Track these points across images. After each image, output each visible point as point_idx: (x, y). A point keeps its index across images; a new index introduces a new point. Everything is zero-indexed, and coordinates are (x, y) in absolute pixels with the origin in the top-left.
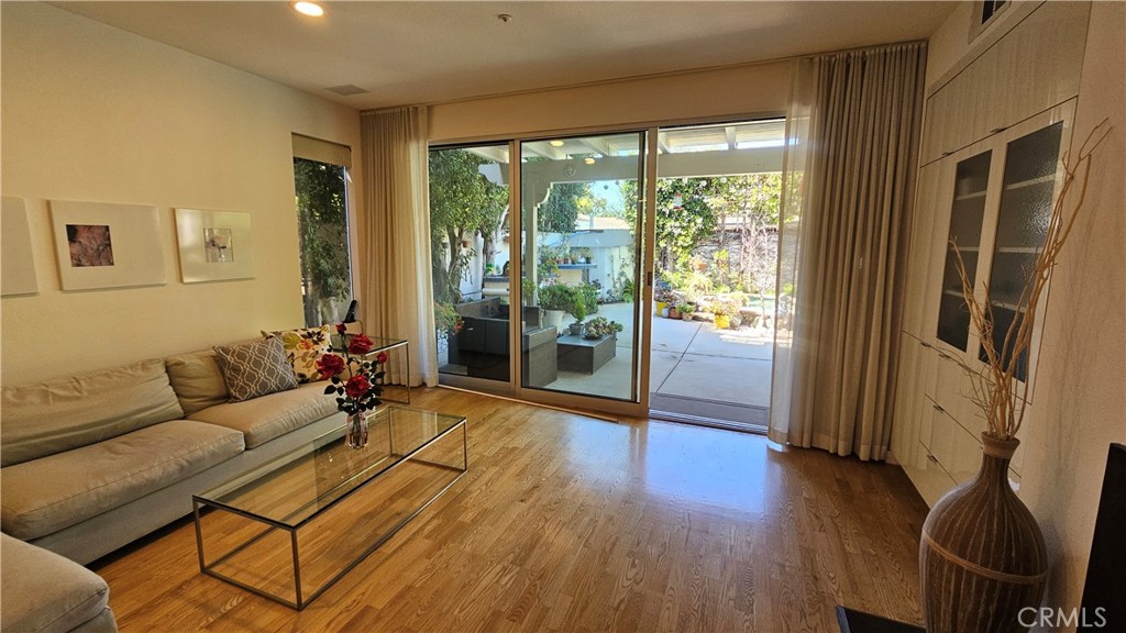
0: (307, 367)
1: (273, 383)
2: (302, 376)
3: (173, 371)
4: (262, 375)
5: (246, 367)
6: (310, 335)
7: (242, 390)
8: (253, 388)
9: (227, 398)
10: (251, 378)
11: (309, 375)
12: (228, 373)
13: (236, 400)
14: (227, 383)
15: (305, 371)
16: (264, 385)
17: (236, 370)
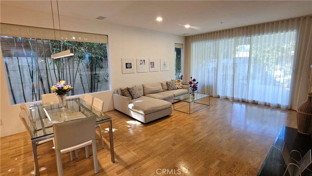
0: (178, 86)
1: (174, 89)
2: (177, 88)
3: (162, 84)
4: (173, 86)
5: (171, 85)
6: (178, 81)
7: (170, 89)
8: (172, 89)
9: (168, 90)
10: (171, 87)
11: (179, 88)
12: (168, 86)
13: (169, 90)
14: (168, 87)
15: (178, 87)
16: (173, 88)
17: (169, 85)
